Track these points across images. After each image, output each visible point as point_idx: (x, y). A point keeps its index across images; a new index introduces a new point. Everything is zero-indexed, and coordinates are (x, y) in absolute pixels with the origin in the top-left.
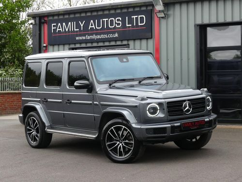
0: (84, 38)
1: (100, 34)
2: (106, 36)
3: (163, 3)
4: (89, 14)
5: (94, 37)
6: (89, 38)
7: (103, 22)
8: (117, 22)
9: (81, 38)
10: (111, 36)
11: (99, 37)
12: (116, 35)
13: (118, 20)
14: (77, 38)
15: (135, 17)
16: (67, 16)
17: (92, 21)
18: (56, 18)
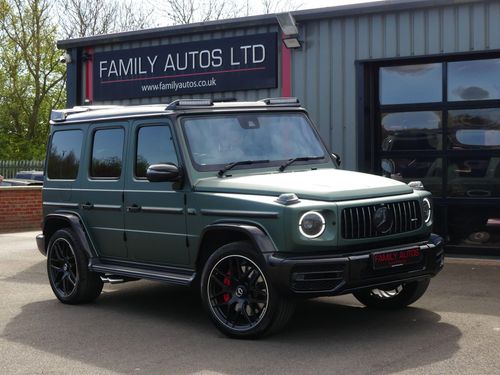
0: (156, 87)
1: (184, 80)
2: (194, 84)
3: (297, 22)
4: (165, 42)
5: (174, 86)
6: (164, 87)
7: (190, 57)
8: (214, 57)
9: (150, 88)
10: (203, 83)
11: (181, 85)
12: (213, 82)
13: (216, 54)
14: (144, 88)
15: (246, 47)
16: (126, 47)
17: (170, 56)
18: (108, 49)
